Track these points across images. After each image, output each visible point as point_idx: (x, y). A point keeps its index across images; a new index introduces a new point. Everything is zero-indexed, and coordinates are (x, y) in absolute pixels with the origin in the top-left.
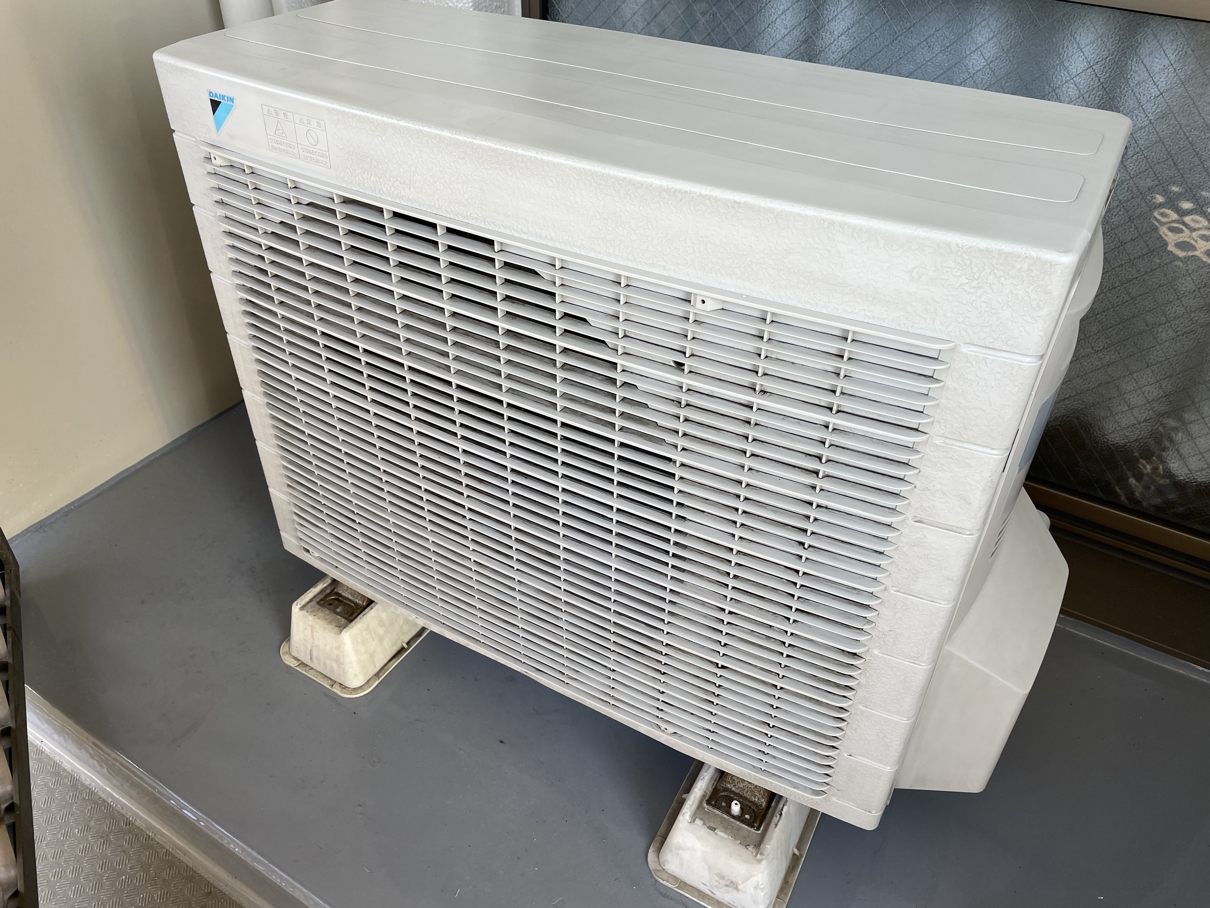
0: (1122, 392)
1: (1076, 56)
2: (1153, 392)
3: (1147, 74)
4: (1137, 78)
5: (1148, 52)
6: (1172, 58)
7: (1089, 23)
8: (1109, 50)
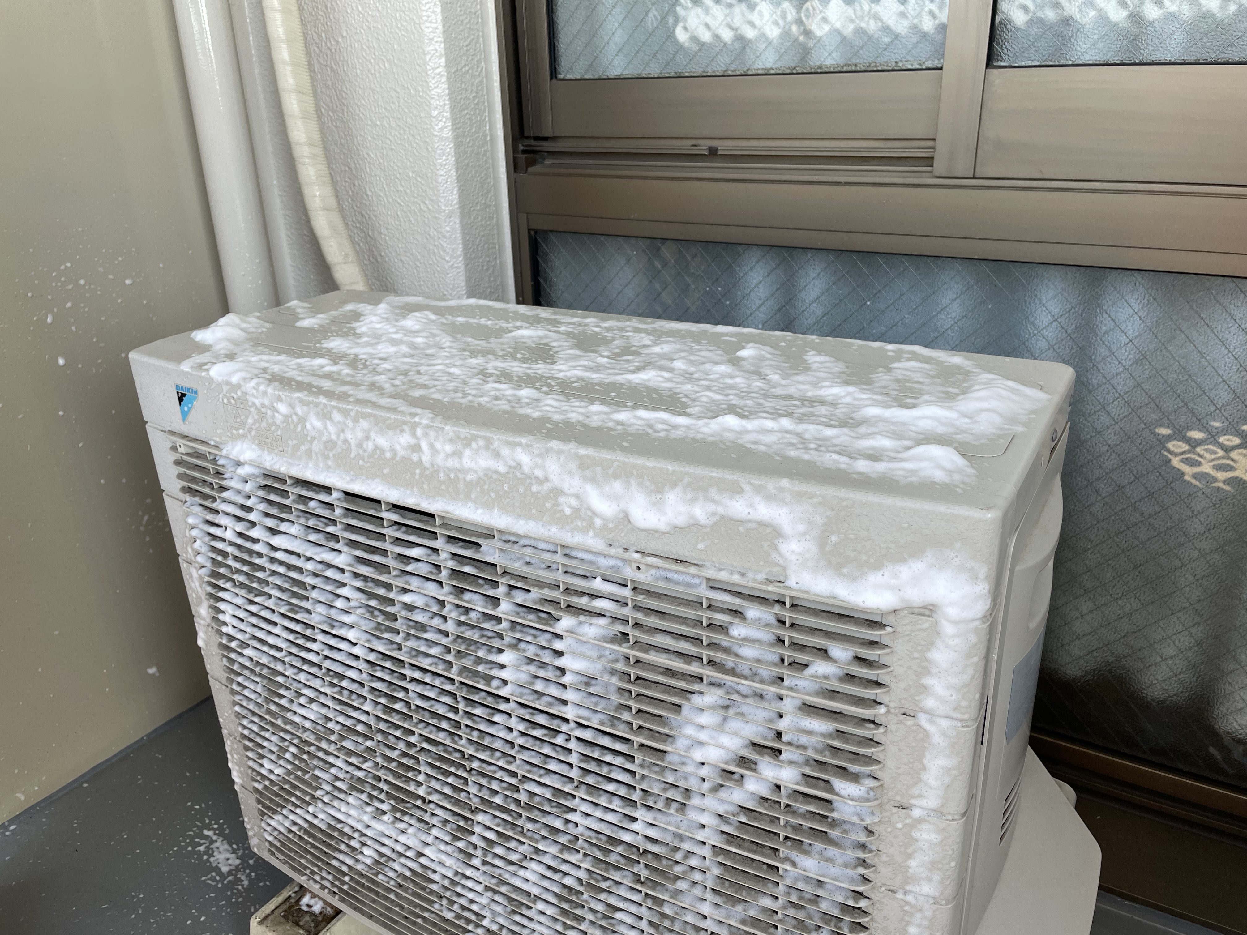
0: (1152, 642)
1: (1039, 311)
2: (1184, 641)
3: (1113, 324)
4: (1104, 328)
5: (1110, 303)
6: (1136, 307)
7: (1047, 281)
8: (1071, 304)
